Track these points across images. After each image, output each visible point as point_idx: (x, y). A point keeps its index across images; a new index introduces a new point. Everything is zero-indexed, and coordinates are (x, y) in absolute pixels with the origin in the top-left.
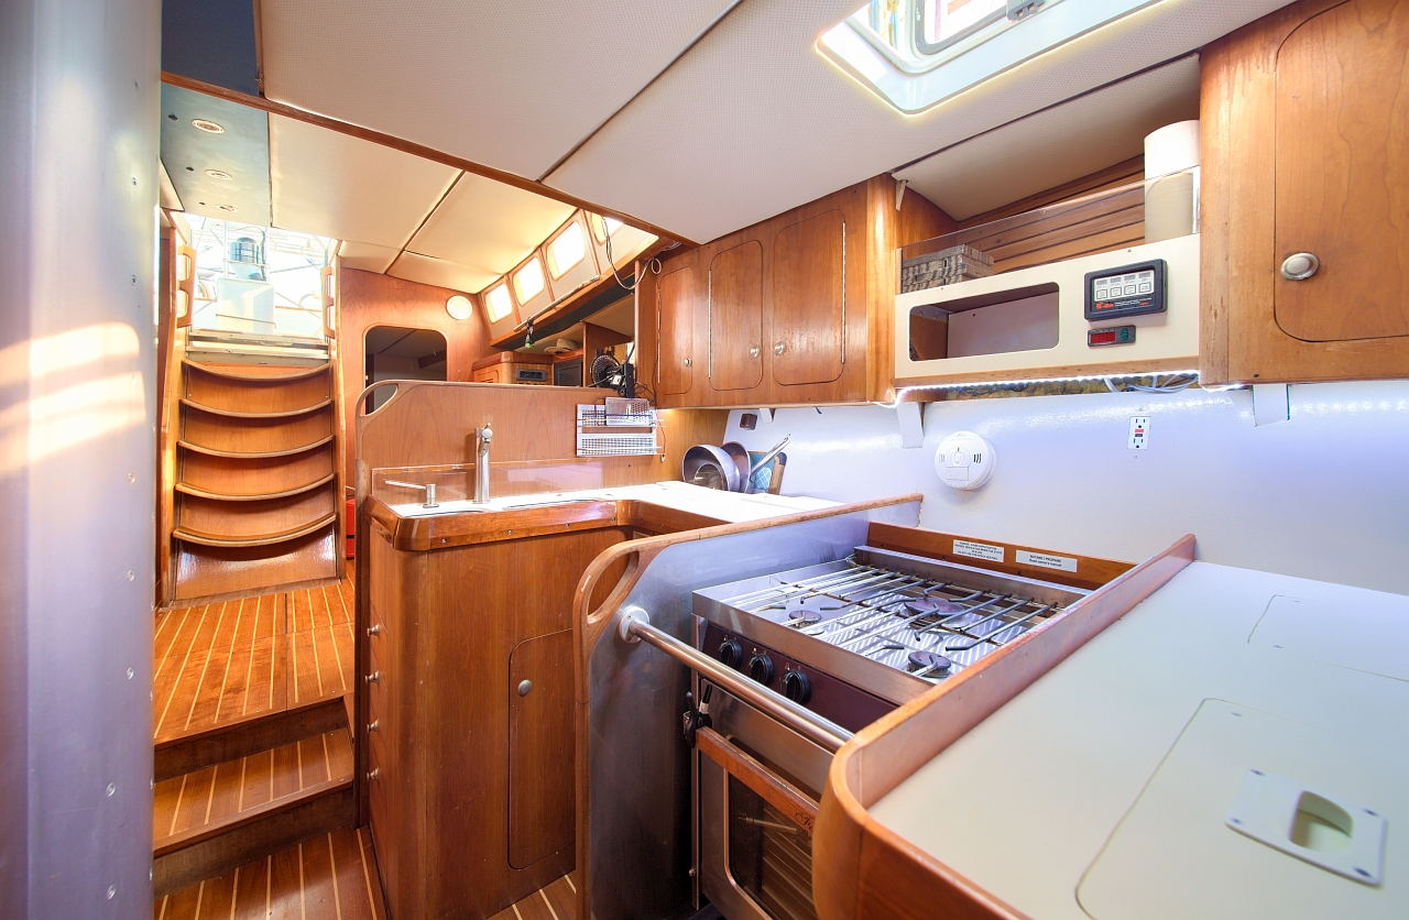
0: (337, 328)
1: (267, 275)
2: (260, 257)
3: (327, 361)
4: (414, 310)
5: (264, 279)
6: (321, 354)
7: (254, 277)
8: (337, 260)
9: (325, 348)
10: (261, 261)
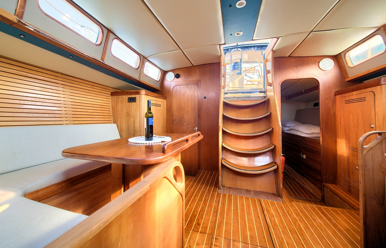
0: (272, 82)
1: (242, 73)
2: (240, 67)
3: (265, 97)
4: (302, 70)
5: (241, 74)
6: (262, 95)
7: (238, 74)
8: (272, 53)
9: (264, 92)
10: (240, 69)
